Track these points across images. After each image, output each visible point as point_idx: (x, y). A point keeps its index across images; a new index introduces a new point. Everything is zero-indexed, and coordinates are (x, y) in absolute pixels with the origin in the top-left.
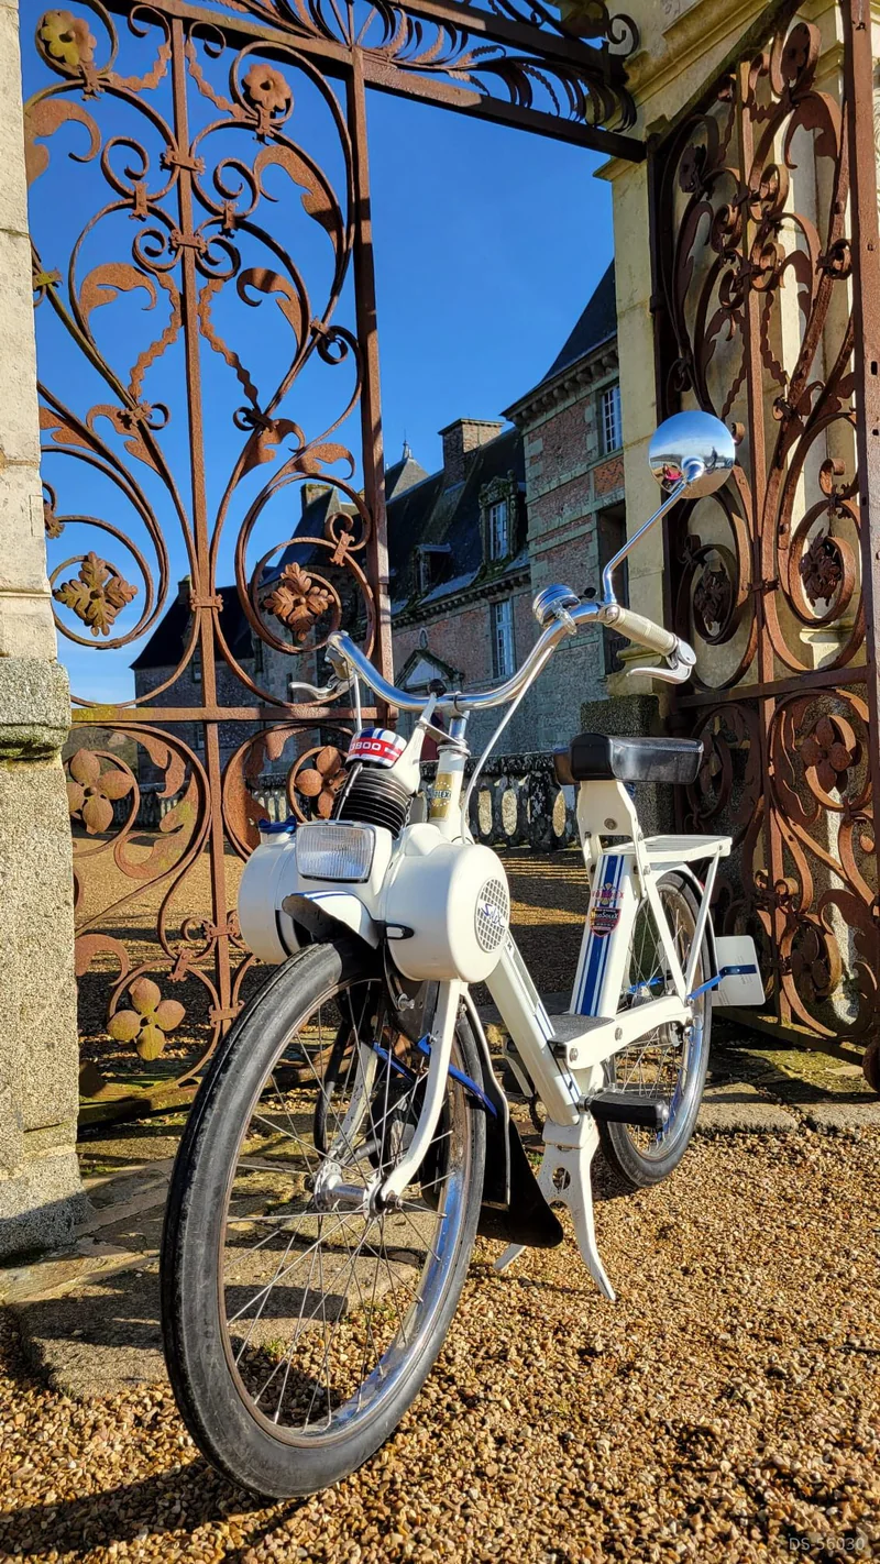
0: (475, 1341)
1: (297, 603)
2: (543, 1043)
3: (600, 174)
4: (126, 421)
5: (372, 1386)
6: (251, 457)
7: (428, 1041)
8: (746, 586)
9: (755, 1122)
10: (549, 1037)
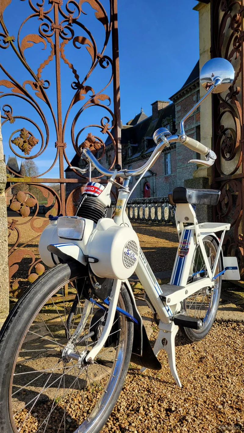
0: (129, 402)
1: (91, 146)
2: (158, 296)
3: (195, 9)
4: (36, 86)
5: (84, 426)
6: (77, 98)
7: (108, 300)
8: (239, 141)
9: (235, 319)
10: (160, 294)
